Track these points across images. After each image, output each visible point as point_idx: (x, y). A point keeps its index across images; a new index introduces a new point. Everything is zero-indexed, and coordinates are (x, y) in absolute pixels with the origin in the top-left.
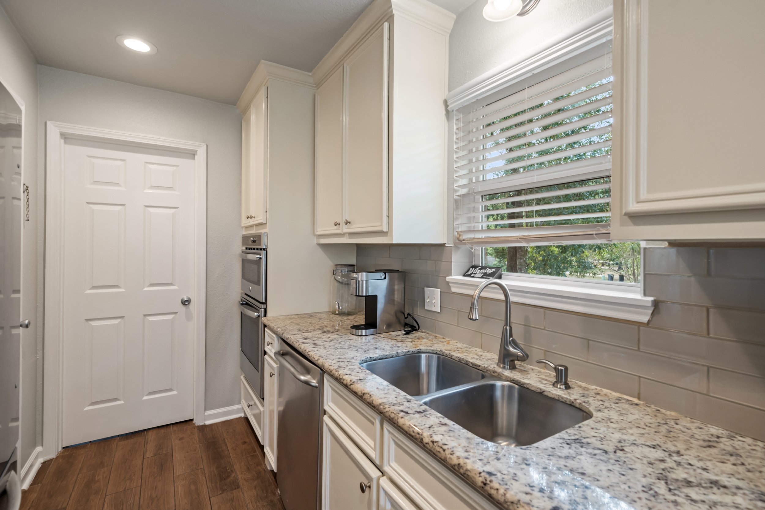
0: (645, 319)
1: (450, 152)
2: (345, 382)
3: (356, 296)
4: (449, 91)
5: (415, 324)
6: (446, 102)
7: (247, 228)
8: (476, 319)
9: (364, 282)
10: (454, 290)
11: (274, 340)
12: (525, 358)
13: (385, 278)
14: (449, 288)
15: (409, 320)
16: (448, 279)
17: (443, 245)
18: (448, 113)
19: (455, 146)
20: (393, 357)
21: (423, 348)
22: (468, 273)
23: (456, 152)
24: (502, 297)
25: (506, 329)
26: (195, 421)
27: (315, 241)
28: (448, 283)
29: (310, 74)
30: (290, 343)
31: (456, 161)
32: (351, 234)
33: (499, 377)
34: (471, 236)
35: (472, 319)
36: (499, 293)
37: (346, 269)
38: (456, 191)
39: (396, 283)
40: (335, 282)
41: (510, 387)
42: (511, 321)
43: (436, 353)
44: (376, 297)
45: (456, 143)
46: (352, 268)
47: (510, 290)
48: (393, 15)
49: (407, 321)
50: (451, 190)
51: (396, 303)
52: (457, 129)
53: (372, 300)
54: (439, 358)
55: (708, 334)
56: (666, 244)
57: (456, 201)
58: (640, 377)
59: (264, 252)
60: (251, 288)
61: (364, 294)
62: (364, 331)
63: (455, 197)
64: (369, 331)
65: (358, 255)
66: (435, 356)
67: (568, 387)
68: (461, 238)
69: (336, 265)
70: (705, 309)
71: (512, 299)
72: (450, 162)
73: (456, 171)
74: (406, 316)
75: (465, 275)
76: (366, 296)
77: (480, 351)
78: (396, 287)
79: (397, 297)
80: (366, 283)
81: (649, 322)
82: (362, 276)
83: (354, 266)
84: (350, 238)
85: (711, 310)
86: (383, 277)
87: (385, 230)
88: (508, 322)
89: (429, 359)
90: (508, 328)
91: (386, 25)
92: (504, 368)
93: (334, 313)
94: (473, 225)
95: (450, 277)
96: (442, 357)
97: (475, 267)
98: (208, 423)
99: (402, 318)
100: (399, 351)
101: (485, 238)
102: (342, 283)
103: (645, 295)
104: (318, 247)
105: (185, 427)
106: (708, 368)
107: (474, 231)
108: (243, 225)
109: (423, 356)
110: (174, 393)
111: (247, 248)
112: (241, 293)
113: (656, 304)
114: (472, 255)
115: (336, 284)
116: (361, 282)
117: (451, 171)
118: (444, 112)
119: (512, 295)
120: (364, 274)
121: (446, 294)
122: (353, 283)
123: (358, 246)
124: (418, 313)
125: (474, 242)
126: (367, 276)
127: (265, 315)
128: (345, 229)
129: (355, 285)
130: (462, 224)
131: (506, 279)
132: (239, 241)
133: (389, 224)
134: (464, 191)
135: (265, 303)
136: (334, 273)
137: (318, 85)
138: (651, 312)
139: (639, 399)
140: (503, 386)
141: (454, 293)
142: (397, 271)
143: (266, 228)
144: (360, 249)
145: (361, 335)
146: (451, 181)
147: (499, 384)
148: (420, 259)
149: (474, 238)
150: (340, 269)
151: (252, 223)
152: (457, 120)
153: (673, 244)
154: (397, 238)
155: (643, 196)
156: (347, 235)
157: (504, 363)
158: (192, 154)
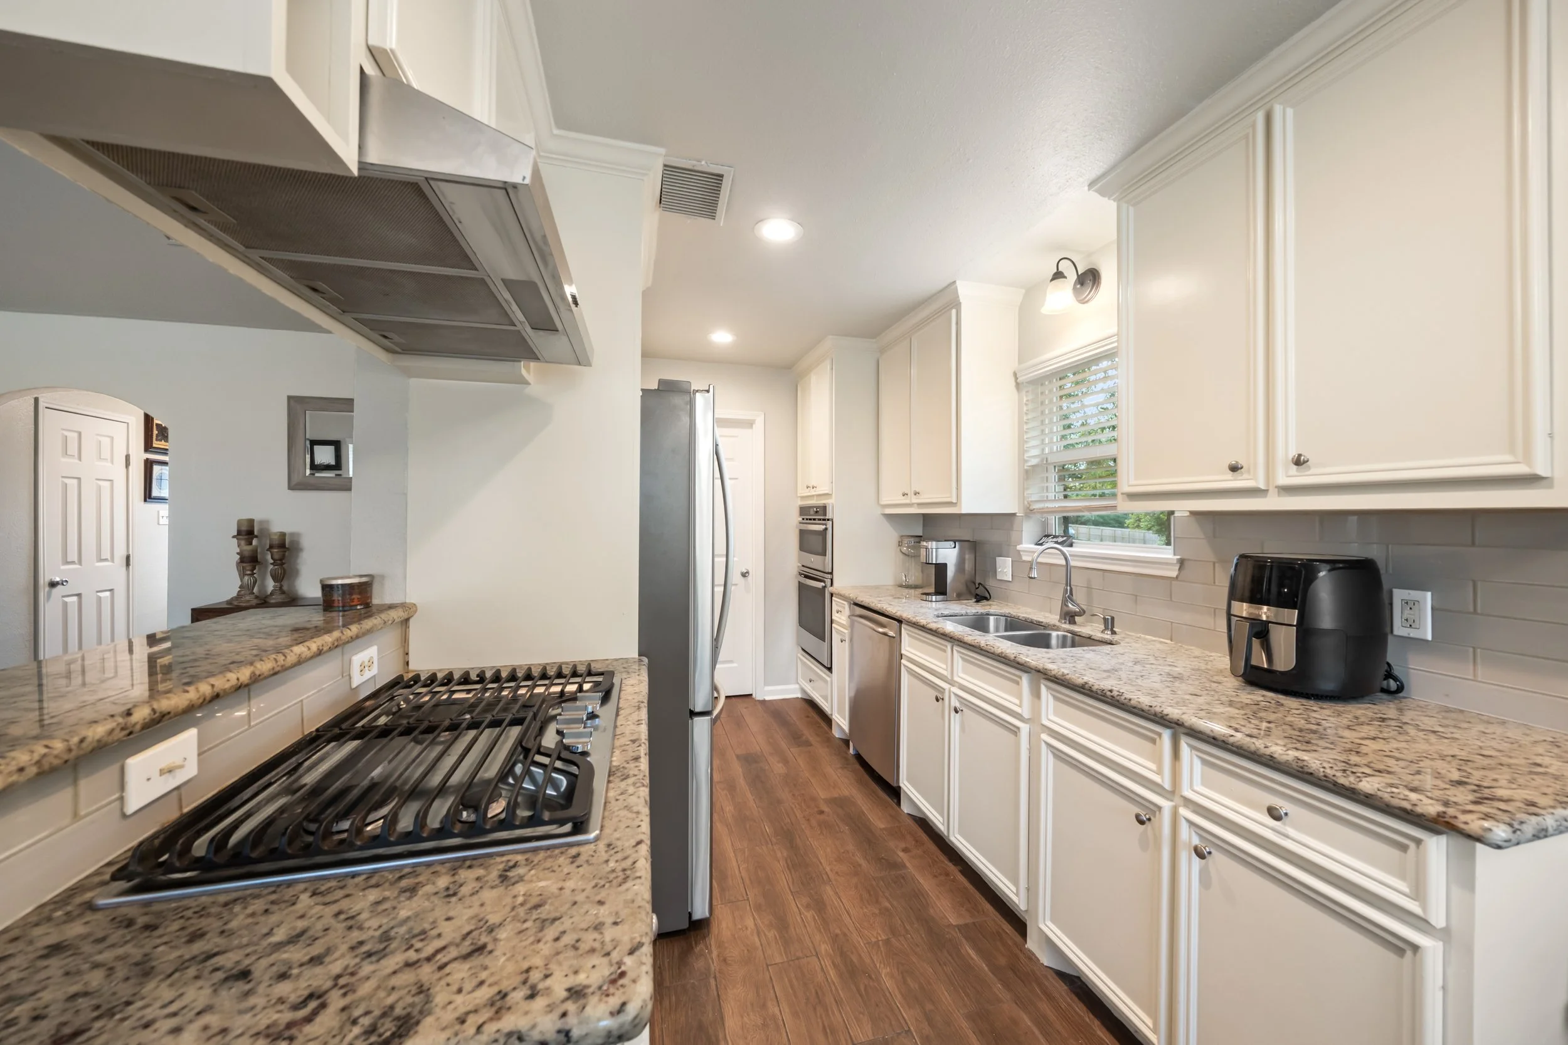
0: (1174, 574)
1: (1021, 423)
2: (922, 624)
3: (926, 563)
4: (1020, 361)
5: (987, 595)
6: (1015, 374)
7: (803, 498)
8: (1035, 578)
9: (934, 550)
10: (1025, 558)
11: (844, 608)
12: (1082, 613)
13: (955, 547)
14: (1020, 556)
15: (981, 591)
16: (1019, 547)
17: (1014, 515)
18: (1018, 385)
19: (1025, 418)
20: (962, 615)
21: (992, 611)
22: (1041, 542)
23: (1026, 423)
24: (1064, 562)
25: (1067, 589)
26: (754, 696)
27: (879, 511)
28: (1019, 551)
29: (874, 340)
30: (866, 605)
31: (1026, 432)
32: (920, 505)
33: (1057, 629)
34: (1040, 505)
35: (1031, 578)
36: (1060, 559)
37: (912, 540)
38: (1026, 461)
39: (967, 552)
40: (900, 554)
41: (1065, 637)
42: (1072, 584)
43: (1005, 616)
44: (945, 565)
45: (1026, 414)
46: (920, 538)
47: (1071, 555)
48: (960, 303)
49: (978, 592)
50: (1022, 460)
51: (966, 572)
52: (1027, 401)
53: (941, 569)
54: (1006, 620)
55: (1214, 583)
56: (1188, 514)
57: (1027, 472)
58: (1172, 622)
59: (830, 522)
60: (814, 561)
61: (934, 562)
62: (934, 597)
63: (1026, 468)
64: (939, 597)
65: (924, 526)
66: (1003, 619)
67: (1114, 633)
68: (1032, 508)
69: (902, 536)
70: (1212, 564)
71: (1072, 563)
72: (1021, 433)
73: (1026, 442)
74: (977, 586)
75: (1037, 544)
76: (935, 564)
77: (1047, 614)
78: (967, 556)
79: (968, 566)
80: (936, 551)
81: (1177, 577)
82: (932, 545)
83: (921, 536)
84: (919, 508)
85: (1217, 565)
86: (953, 546)
87: (954, 501)
88: (1068, 582)
89: (997, 622)
90: (1069, 588)
91: (954, 311)
92: (1065, 623)
93: (901, 586)
94: (1046, 494)
95: (1021, 546)
96: (1009, 619)
97: (1047, 536)
98: (767, 698)
99: (973, 588)
100: (968, 611)
101: (1059, 507)
102: (908, 556)
103: (1175, 555)
104: (882, 517)
105: (746, 700)
106: (1215, 609)
107: (1048, 501)
108: (799, 495)
109: (992, 618)
110: (735, 665)
111: (803, 519)
112: (798, 567)
113: (1182, 563)
114: (1045, 524)
115: (902, 556)
116: (930, 550)
117: (1022, 442)
118: (1014, 384)
119: (1072, 560)
120: (934, 543)
121: (1017, 562)
122: (923, 552)
123: (924, 515)
124: (991, 584)
125: (1043, 512)
126: (937, 545)
127: (832, 584)
128: (915, 500)
129: (925, 554)
130: (1033, 494)
131: (1076, 547)
132: (797, 512)
133: (958, 496)
134: (1034, 462)
135: (831, 573)
136: (900, 544)
137: (882, 350)
138: (1177, 568)
139: (1171, 640)
140: (1058, 636)
141: (1024, 561)
142: (968, 541)
143: (831, 498)
144: (927, 519)
145: (931, 601)
146: (1022, 451)
147: (1054, 634)
148: (992, 529)
149: (1043, 508)
150: (906, 541)
151: (814, 493)
152: (1027, 392)
153: (1194, 513)
154: (967, 507)
155: (1132, 482)
156: (916, 505)
157: (1065, 619)
158: (750, 424)
